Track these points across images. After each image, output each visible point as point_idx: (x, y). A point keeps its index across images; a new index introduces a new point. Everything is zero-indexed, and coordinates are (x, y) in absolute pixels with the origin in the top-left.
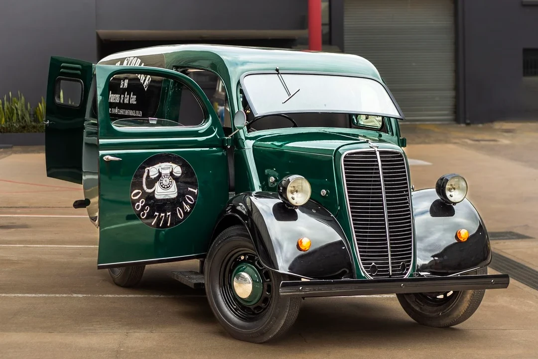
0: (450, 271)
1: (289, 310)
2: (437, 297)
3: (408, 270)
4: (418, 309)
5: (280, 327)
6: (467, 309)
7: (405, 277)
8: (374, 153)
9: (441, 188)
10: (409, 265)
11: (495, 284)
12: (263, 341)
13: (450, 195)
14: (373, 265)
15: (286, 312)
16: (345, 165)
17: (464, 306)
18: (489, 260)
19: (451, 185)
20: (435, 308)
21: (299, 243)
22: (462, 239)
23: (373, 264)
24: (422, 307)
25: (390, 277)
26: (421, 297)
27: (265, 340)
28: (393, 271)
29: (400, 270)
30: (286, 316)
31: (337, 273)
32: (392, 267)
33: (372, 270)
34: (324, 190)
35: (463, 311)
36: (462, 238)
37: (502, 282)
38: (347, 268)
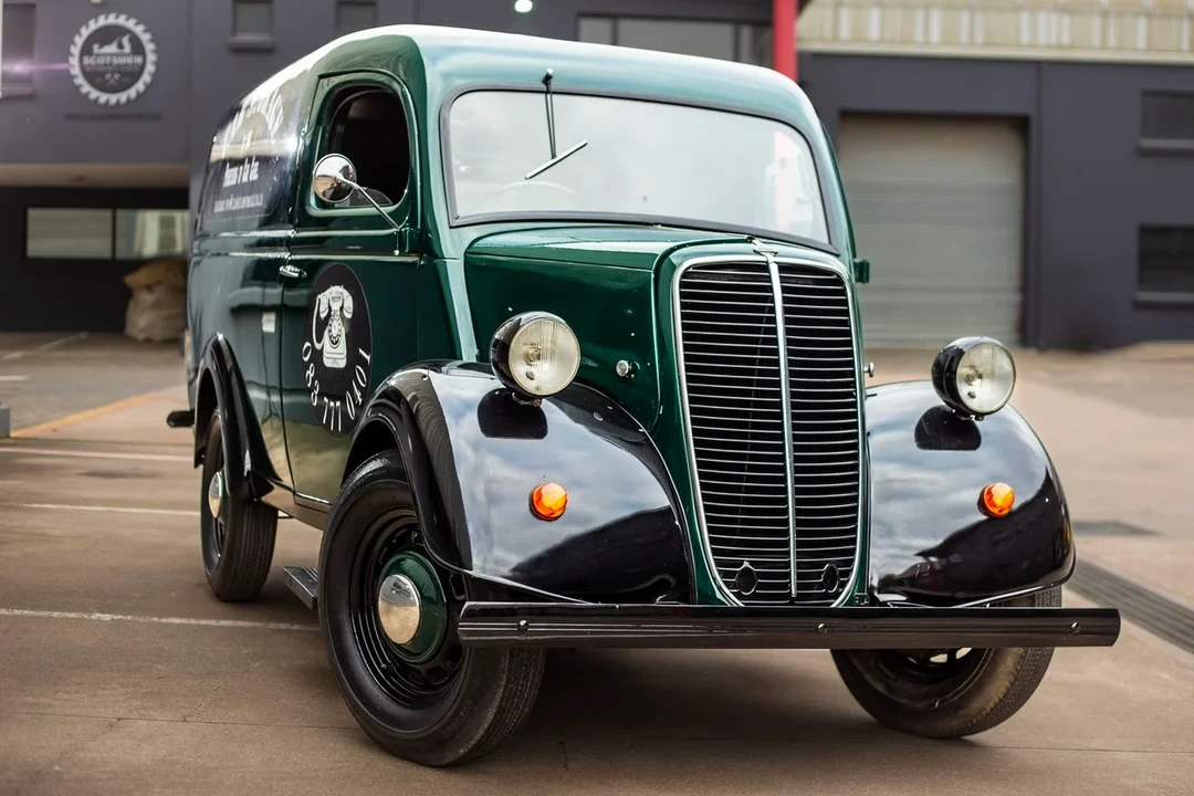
0: (960, 595)
1: (507, 683)
2: (933, 659)
3: (843, 585)
4: (880, 688)
5: (486, 726)
6: (1005, 696)
7: (833, 606)
8: (765, 267)
9: (945, 375)
10: (847, 574)
11: (1081, 633)
12: (444, 763)
13: (969, 394)
14: (746, 568)
15: (499, 686)
16: (683, 295)
17: (999, 686)
18: (1067, 571)
19: (972, 367)
20: (924, 689)
21: (535, 498)
22: (996, 511)
23: (746, 564)
24: (892, 682)
25: (792, 603)
26: (893, 660)
27: (447, 760)
28: (799, 586)
29: (821, 586)
30: (499, 696)
31: (641, 587)
32: (799, 576)
33: (743, 582)
34: (626, 363)
35: (997, 700)
36: (994, 506)
37: (1100, 627)
38: (671, 574)
